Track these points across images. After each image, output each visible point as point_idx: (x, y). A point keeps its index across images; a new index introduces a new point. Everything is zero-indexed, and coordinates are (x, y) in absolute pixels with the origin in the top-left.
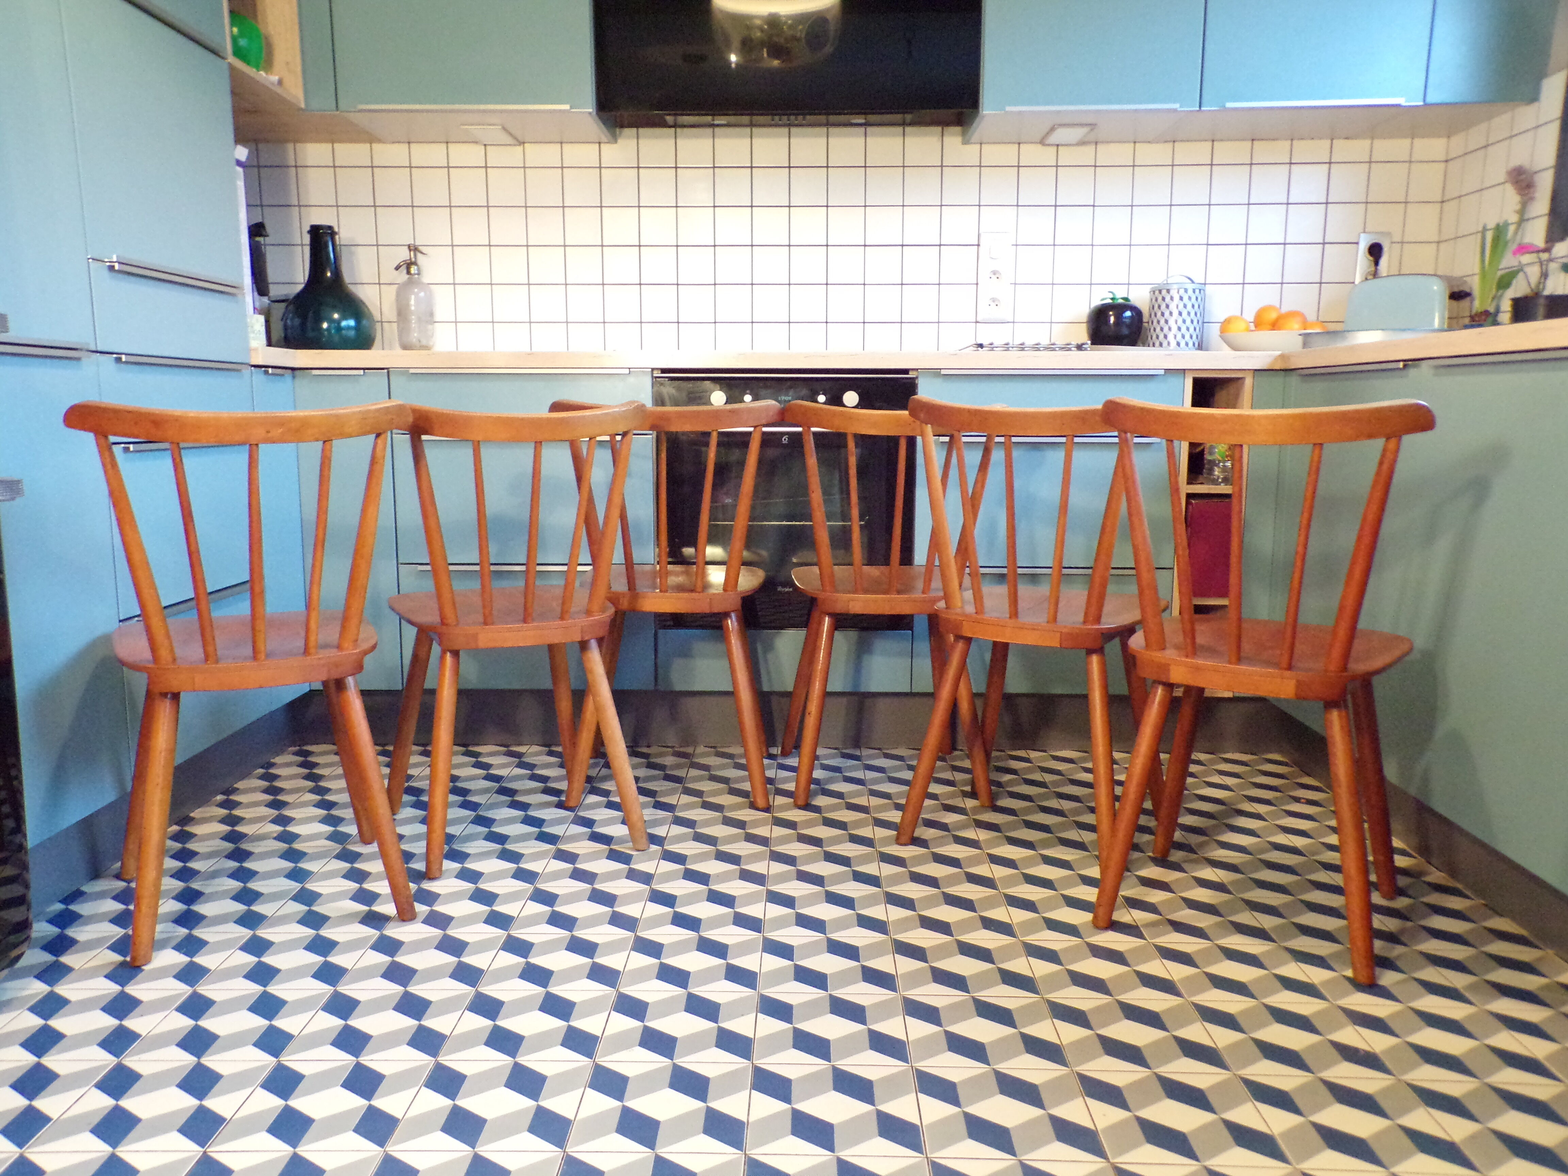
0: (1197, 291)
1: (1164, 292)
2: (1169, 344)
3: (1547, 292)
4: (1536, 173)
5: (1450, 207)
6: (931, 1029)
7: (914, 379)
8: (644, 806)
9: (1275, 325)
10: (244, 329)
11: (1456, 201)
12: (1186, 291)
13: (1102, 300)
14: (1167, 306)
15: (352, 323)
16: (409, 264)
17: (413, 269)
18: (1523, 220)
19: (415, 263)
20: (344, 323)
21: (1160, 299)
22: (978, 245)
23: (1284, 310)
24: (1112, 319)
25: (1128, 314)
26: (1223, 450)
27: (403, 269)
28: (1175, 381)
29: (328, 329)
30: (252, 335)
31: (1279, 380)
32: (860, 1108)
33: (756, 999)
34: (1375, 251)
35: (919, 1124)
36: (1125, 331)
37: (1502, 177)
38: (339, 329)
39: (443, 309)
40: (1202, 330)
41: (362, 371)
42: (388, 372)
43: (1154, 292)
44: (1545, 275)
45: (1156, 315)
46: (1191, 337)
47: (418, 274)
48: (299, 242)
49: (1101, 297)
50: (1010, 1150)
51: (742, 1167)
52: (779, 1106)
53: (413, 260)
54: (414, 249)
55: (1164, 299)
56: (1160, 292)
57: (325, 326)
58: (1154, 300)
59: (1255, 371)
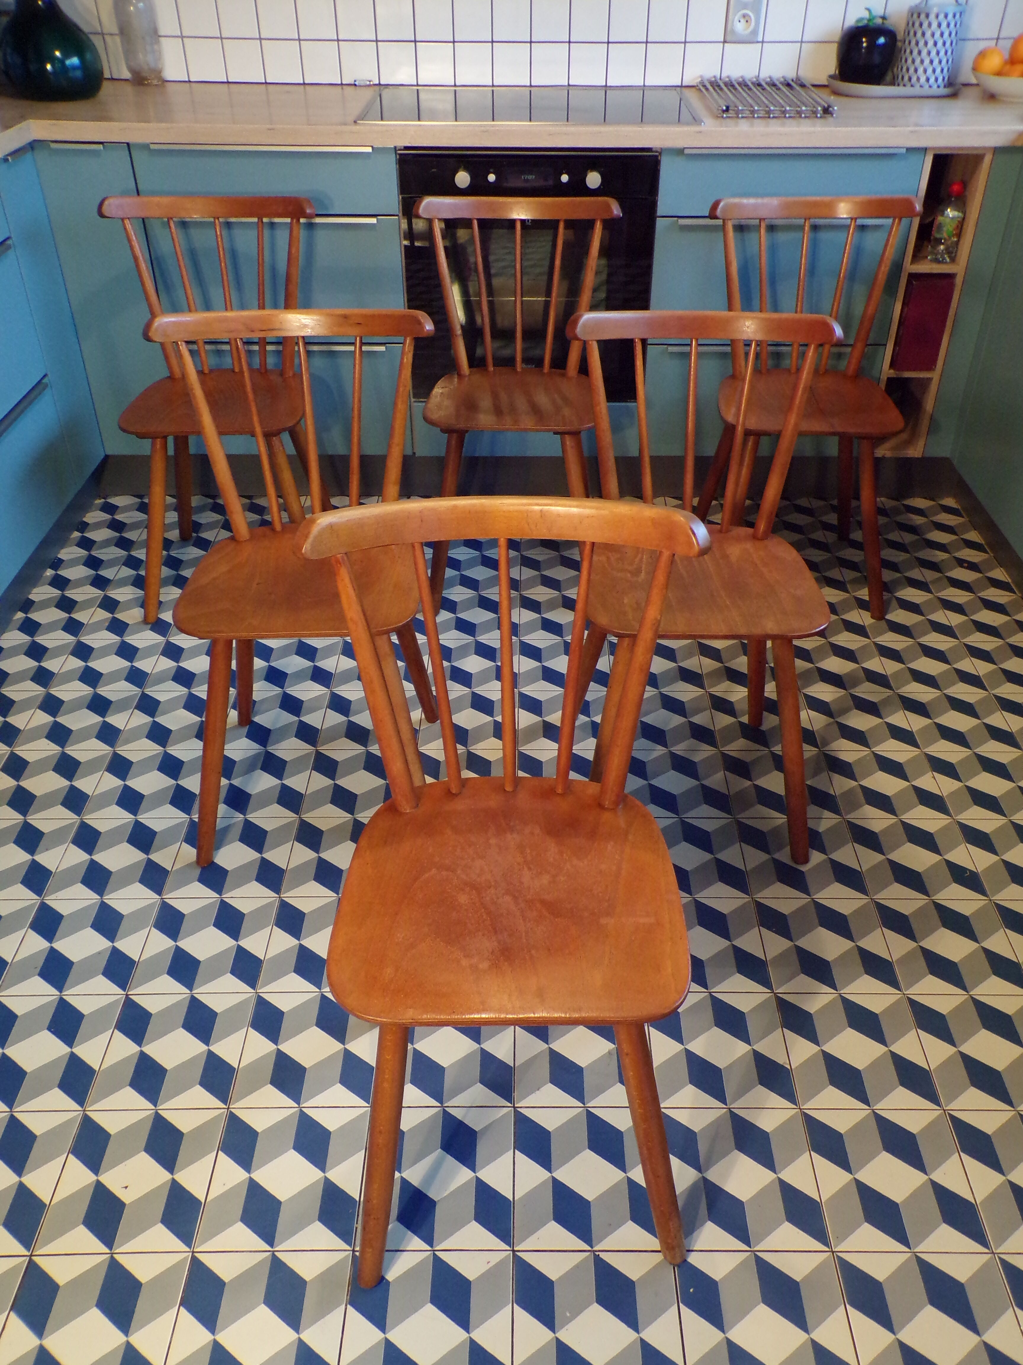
0: (958, 15)
1: (923, 16)
2: (918, 79)
7: (657, 156)
12: (946, 15)
13: (857, 20)
14: (923, 34)
15: (75, 61)
20: (68, 62)
21: (917, 24)
24: (864, 46)
25: (882, 40)
26: (951, 229)
28: (915, 159)
29: (53, 70)
31: (1018, 160)
38: (65, 69)
39: (166, 21)
40: (955, 62)
41: (101, 148)
43: (912, 15)
45: (910, 43)
46: (942, 71)
49: (856, 17)
55: (921, 25)
56: (919, 15)
57: (49, 67)
58: (911, 23)
59: (997, 151)
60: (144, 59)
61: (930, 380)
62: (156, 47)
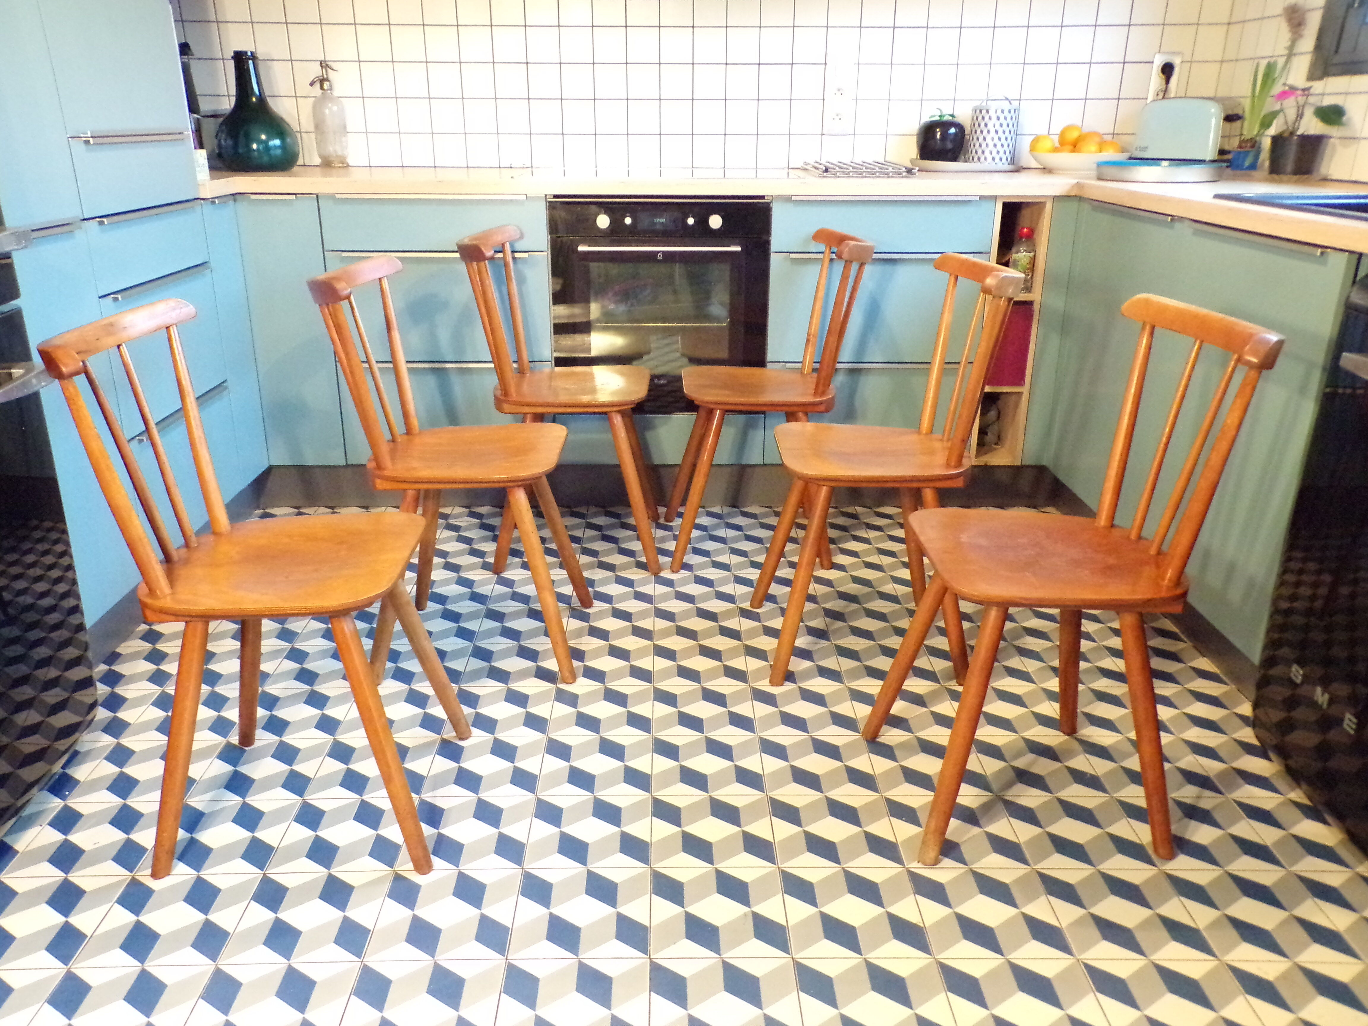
0: (1012, 111)
1: (984, 112)
2: (985, 159)
3: (1299, 133)
4: (1308, 10)
5: (1235, 29)
6: (781, 763)
7: (768, 203)
8: (551, 566)
9: (1075, 146)
10: (191, 165)
11: (1240, 25)
12: (1003, 111)
13: (931, 117)
14: (986, 125)
15: (277, 142)
16: (322, 81)
17: (326, 85)
18: (1291, 54)
19: (327, 80)
20: (271, 143)
21: (980, 118)
22: (825, 64)
23: (1086, 129)
24: (939, 134)
25: (953, 130)
26: (1025, 264)
27: (318, 85)
28: (988, 205)
29: (258, 149)
30: (198, 169)
31: (1074, 205)
32: (731, 829)
33: (651, 742)
34: (1167, 70)
35: (772, 841)
36: (949, 145)
37: (1279, 10)
38: (268, 148)
39: (354, 121)
40: (1015, 147)
41: (294, 197)
42: (317, 196)
43: (975, 111)
44: (1300, 116)
45: (976, 132)
46: (1005, 152)
47: (331, 89)
48: (221, 57)
49: (930, 114)
50: (836, 860)
51: (649, 877)
52: (673, 829)
53: (325, 76)
54: (324, 65)
55: (983, 118)
56: (981, 111)
57: (255, 146)
58: (975, 118)
59: (1055, 198)
60: (332, 149)
61: (1019, 394)
62: (344, 139)
